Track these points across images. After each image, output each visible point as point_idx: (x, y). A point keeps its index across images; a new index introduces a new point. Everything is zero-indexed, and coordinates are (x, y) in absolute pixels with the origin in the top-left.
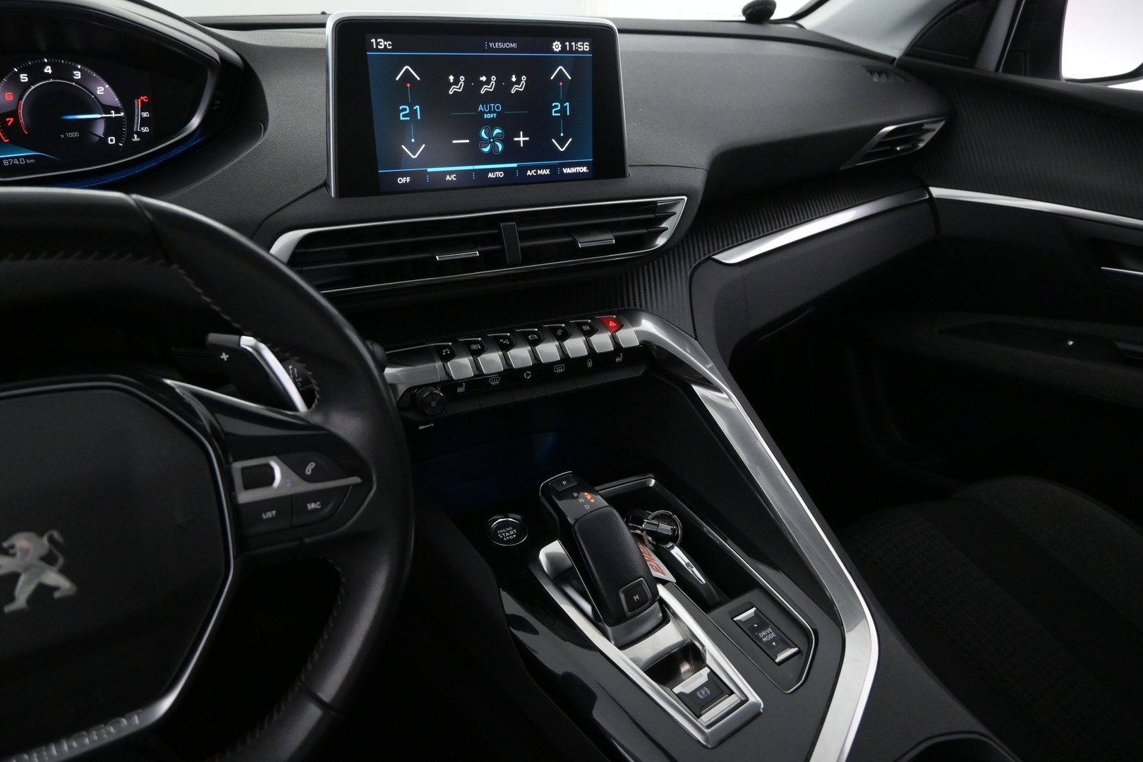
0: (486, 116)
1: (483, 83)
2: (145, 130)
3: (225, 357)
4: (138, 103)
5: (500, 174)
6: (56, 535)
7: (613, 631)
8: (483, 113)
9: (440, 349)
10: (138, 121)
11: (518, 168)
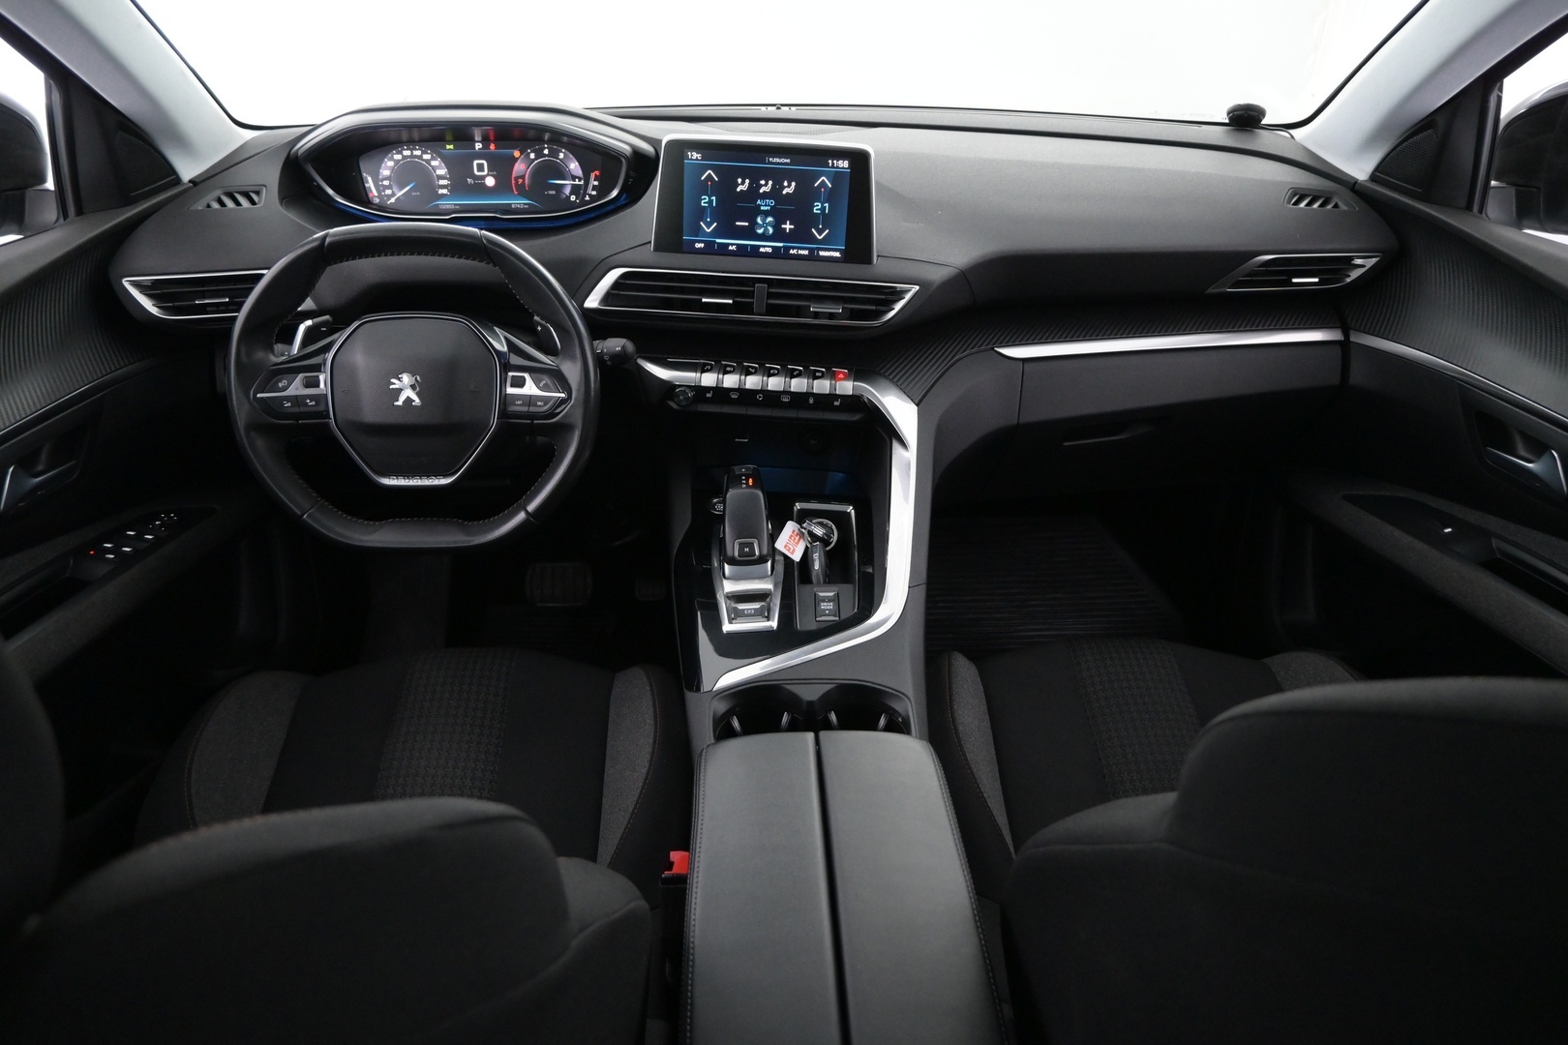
0: (762, 208)
1: (762, 186)
2: (594, 193)
3: (539, 328)
4: (593, 175)
5: (769, 250)
6: (418, 378)
7: (729, 570)
8: (760, 206)
9: (705, 364)
10: (590, 187)
11: (783, 247)
